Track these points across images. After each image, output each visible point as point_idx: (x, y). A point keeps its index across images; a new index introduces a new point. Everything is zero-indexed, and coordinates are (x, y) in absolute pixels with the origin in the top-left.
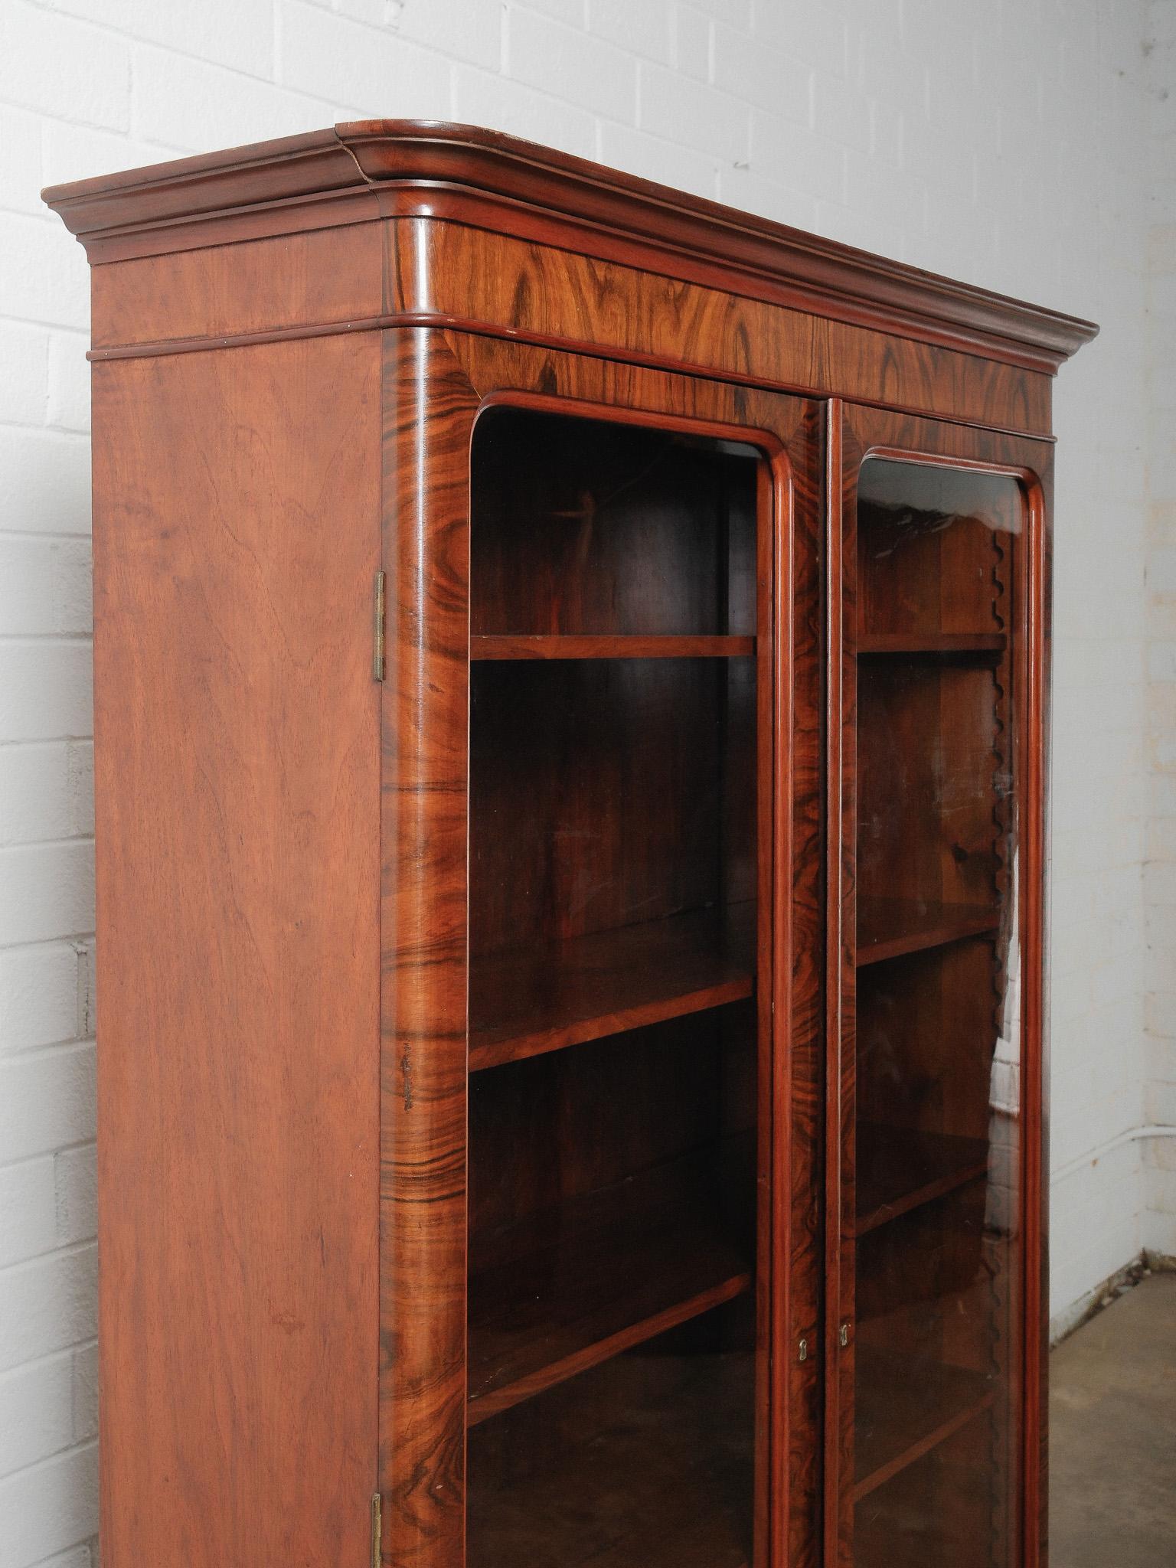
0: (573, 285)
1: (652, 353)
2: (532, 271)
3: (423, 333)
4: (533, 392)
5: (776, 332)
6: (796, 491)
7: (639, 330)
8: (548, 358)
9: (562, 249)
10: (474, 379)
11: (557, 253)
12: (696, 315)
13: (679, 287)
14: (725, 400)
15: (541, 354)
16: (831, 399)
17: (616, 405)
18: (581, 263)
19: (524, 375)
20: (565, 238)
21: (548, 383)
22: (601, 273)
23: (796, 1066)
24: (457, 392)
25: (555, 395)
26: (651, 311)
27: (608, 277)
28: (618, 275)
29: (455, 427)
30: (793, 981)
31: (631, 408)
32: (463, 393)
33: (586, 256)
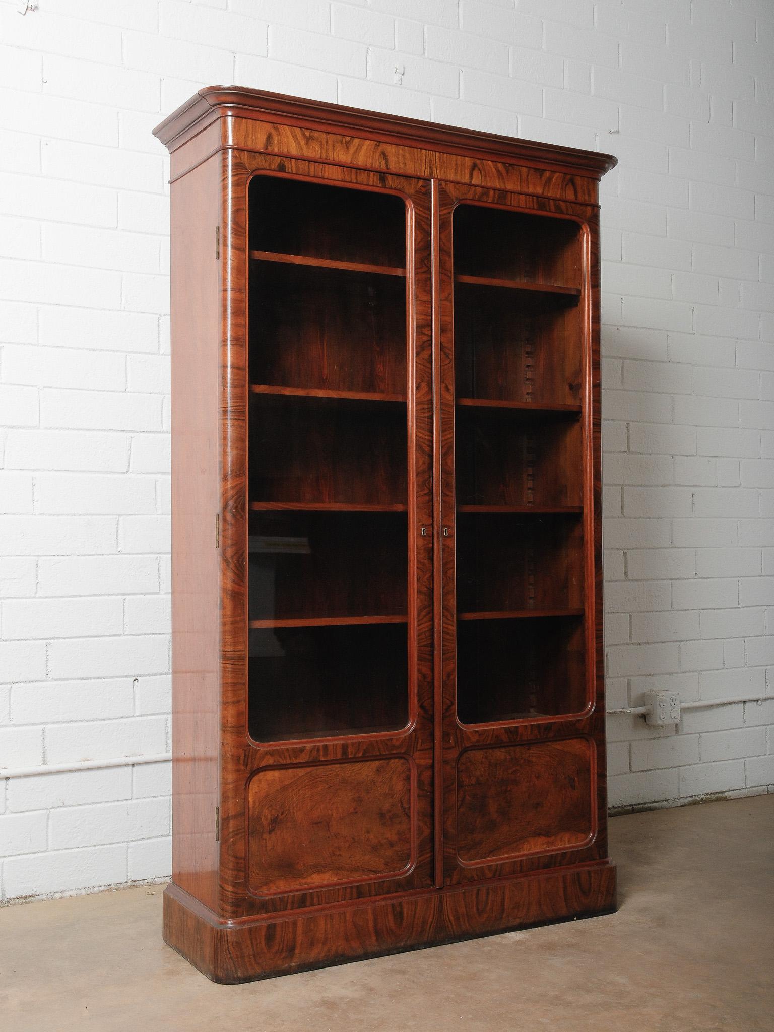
0: (293, 137)
1: (334, 160)
2: (273, 132)
3: (230, 151)
4: (274, 170)
5: (403, 156)
6: (415, 213)
7: (327, 152)
8: (281, 160)
9: (287, 125)
10: (247, 165)
11: (286, 127)
12: (357, 149)
13: (348, 139)
14: (374, 178)
15: (278, 159)
16: (432, 180)
17: (315, 177)
18: (298, 131)
19: (270, 165)
20: (288, 122)
21: (282, 168)
22: (307, 133)
23: (418, 424)
24: (240, 169)
25: (285, 172)
26: (333, 146)
27: (311, 135)
28: (316, 134)
29: (239, 179)
30: (416, 392)
31: (323, 178)
32: (242, 169)
33: (300, 128)
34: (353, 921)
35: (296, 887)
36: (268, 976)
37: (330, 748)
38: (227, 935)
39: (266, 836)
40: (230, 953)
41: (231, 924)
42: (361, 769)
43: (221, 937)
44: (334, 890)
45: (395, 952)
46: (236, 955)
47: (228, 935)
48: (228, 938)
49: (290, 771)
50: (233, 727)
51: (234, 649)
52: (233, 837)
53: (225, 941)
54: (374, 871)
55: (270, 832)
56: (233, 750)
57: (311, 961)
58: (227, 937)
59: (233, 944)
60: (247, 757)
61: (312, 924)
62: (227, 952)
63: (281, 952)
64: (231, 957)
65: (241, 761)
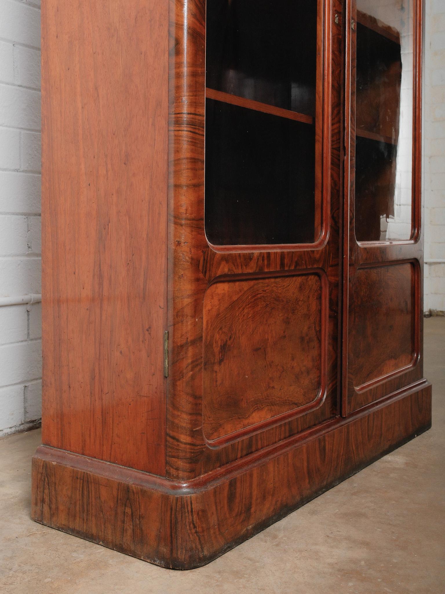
34: (293, 464)
35: (241, 430)
36: (230, 548)
37: (272, 257)
38: (191, 503)
39: (216, 368)
40: (195, 527)
41: (187, 487)
42: (289, 286)
43: (183, 506)
44: (273, 429)
45: (320, 493)
46: (202, 527)
47: (193, 502)
48: (193, 507)
49: (237, 283)
50: (193, 219)
51: (195, 111)
52: (192, 370)
53: (188, 511)
54: (296, 404)
55: (221, 361)
56: (193, 251)
57: (264, 518)
58: (191, 505)
59: (198, 514)
60: (205, 261)
61: (264, 473)
62: (192, 525)
63: (240, 514)
64: (196, 532)
65: (201, 268)
